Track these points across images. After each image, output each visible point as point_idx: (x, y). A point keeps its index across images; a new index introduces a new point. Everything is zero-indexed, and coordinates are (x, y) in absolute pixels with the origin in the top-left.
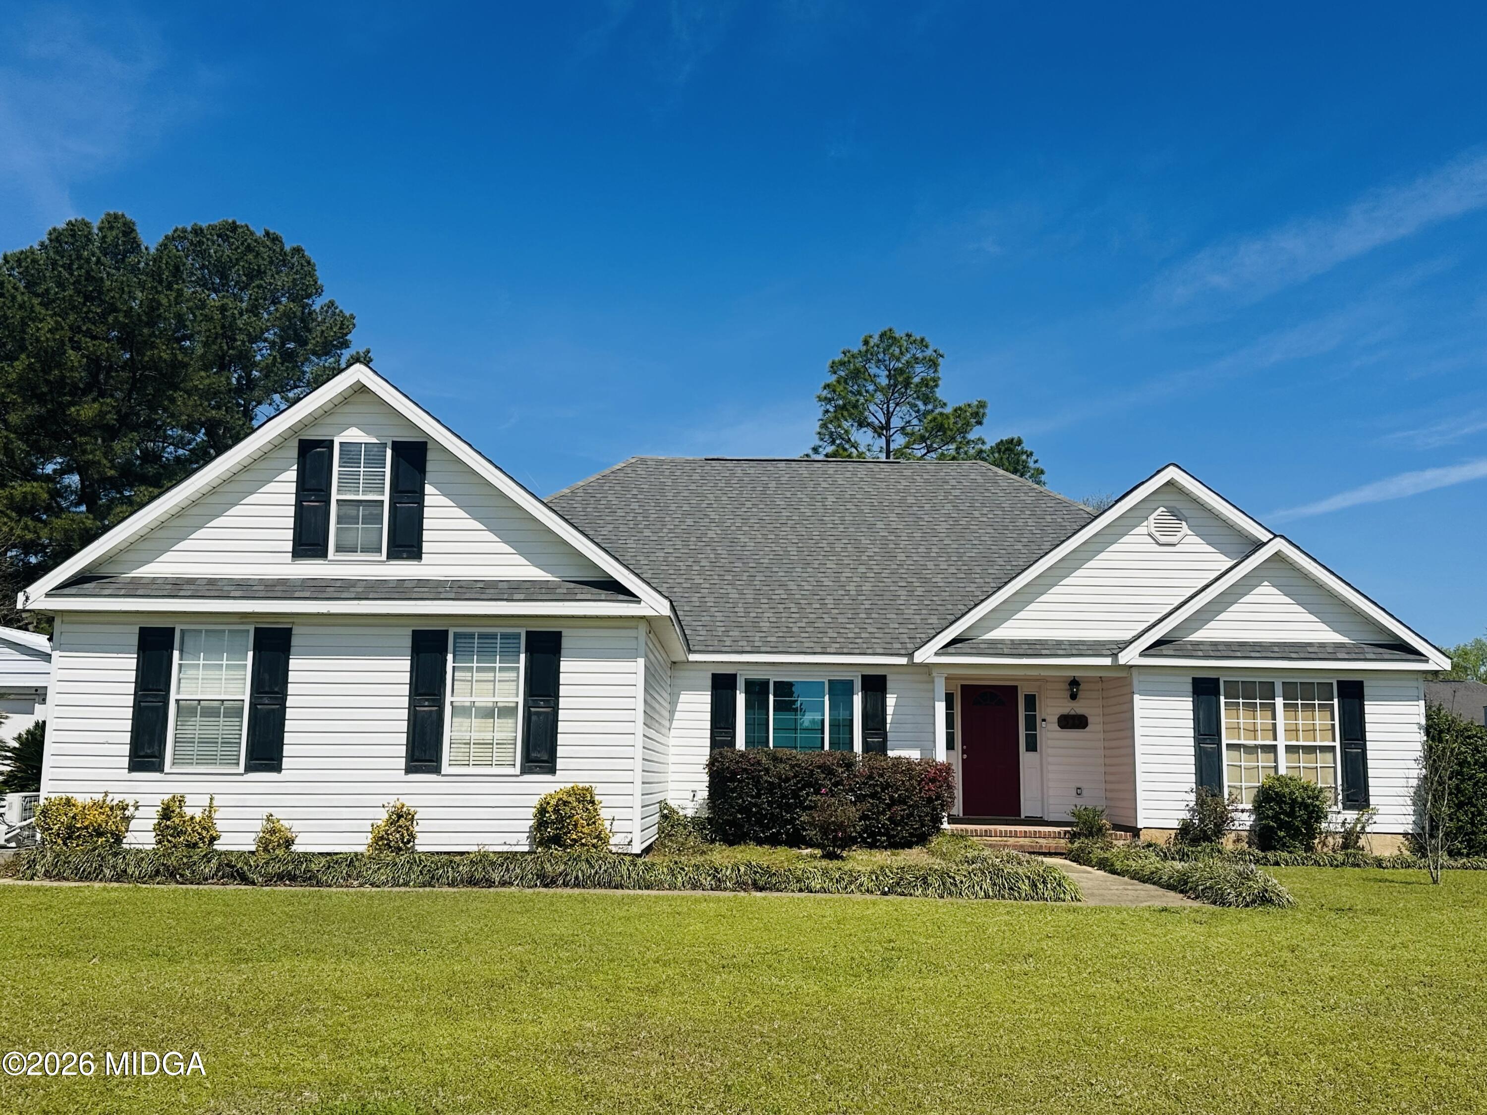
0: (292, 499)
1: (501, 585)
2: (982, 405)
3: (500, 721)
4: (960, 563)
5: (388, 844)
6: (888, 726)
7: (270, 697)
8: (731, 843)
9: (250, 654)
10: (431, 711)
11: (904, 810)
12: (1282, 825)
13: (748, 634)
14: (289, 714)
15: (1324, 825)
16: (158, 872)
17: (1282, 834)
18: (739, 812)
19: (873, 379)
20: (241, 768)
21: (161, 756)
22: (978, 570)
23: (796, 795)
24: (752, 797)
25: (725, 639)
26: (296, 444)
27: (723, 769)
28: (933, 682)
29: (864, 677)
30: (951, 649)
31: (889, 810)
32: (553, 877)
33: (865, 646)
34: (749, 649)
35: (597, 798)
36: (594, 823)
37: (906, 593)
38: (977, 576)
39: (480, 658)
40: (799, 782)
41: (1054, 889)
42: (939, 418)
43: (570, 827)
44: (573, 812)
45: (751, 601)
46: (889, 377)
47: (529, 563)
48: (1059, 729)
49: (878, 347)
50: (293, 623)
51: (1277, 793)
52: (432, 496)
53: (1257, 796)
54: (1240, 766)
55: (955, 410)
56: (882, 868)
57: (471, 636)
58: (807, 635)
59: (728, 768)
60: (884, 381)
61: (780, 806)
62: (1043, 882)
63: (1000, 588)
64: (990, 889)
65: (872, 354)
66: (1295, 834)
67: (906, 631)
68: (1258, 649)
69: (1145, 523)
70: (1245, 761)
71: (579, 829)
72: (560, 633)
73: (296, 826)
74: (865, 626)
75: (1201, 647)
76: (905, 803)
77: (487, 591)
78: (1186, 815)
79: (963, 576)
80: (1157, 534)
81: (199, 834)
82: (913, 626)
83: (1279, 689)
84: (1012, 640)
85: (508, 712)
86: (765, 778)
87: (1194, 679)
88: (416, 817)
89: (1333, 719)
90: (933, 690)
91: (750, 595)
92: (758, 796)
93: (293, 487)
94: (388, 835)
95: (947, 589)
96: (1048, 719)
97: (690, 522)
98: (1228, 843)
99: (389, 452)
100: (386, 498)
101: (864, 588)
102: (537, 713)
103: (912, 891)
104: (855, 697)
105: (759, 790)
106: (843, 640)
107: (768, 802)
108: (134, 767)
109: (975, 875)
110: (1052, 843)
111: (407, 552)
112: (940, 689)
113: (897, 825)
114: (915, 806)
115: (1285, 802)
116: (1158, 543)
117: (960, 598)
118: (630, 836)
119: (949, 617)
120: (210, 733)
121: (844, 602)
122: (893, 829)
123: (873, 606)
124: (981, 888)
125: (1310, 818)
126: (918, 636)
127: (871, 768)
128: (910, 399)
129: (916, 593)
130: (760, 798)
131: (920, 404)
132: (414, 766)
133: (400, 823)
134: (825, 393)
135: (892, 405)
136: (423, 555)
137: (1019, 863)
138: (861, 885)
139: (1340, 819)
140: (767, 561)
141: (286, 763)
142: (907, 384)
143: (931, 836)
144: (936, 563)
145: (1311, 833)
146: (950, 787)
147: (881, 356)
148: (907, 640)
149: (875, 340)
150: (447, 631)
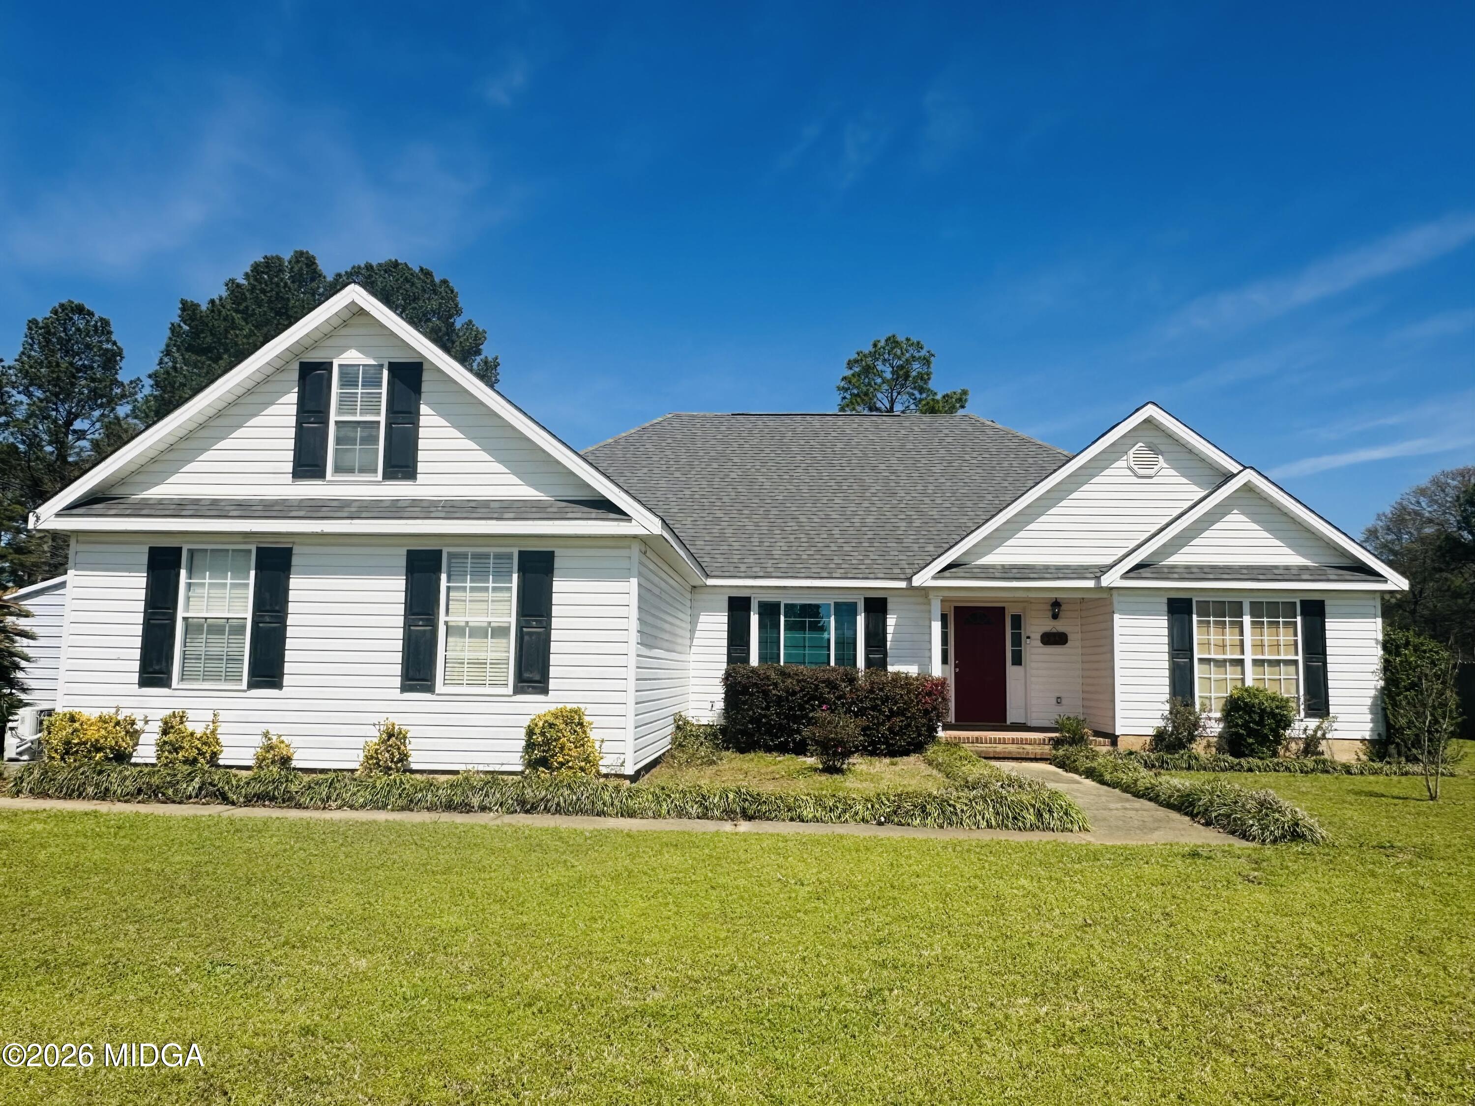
0: (293, 421)
1: (492, 505)
2: (964, 392)
3: (494, 640)
4: (953, 498)
5: (377, 763)
6: (889, 644)
7: (272, 616)
8: (742, 751)
9: (253, 573)
10: (425, 631)
11: (902, 721)
12: (1251, 733)
13: (762, 561)
14: (290, 632)
15: (1288, 732)
16: (140, 791)
17: (1251, 741)
18: (751, 722)
19: (880, 374)
20: (244, 685)
21: (168, 672)
22: (969, 504)
23: (802, 708)
24: (762, 709)
25: (740, 565)
26: (296, 366)
27: (736, 683)
28: (929, 604)
29: (867, 600)
30: (947, 574)
31: (889, 721)
32: (533, 804)
33: (867, 571)
34: (761, 574)
35: (586, 719)
36: (583, 745)
37: (905, 524)
38: (969, 509)
39: (475, 578)
40: (804, 696)
41: (1060, 819)
42: (931, 403)
43: (557, 750)
44: (560, 735)
45: (766, 532)
46: (893, 373)
47: (522, 483)
48: (1041, 645)
49: (884, 348)
50: (294, 543)
51: (1246, 704)
52: (428, 418)
53: (1225, 705)
54: (1210, 679)
55: (944, 397)
56: (879, 795)
57: (465, 556)
58: (814, 562)
59: (740, 682)
60: (888, 375)
61: (787, 717)
62: (1049, 811)
63: (987, 520)
64: (992, 818)
65: (879, 354)
66: (1263, 740)
67: (905, 558)
68: (1228, 571)
69: (1125, 458)
70: (1215, 674)
71: (566, 751)
72: (553, 552)
73: (295, 742)
74: (868, 553)
75: (1176, 570)
76: (904, 715)
77: (479, 510)
78: (1161, 723)
79: (957, 509)
80: (1136, 467)
81: (198, 749)
82: (911, 554)
83: (1246, 608)
84: (1003, 566)
85: (500, 632)
86: (774, 692)
87: (1169, 599)
88: (408, 735)
89: (1296, 635)
90: (930, 612)
91: (764, 526)
92: (767, 708)
93: (293, 410)
94: (377, 754)
95: (942, 521)
96: (1032, 635)
97: (715, 465)
98: (1198, 748)
99: (385, 373)
100: (382, 418)
101: (867, 520)
102: (530, 634)
103: (910, 821)
104: (858, 618)
105: (768, 703)
106: (847, 566)
107: (777, 713)
108: (144, 682)
109: (976, 803)
110: (1038, 750)
111: (402, 472)
112: (936, 609)
113: (896, 734)
114: (913, 717)
115: (1254, 712)
116: (1136, 476)
117: (953, 529)
118: (622, 757)
119: (944, 545)
120: (214, 650)
121: (849, 532)
122: (892, 739)
123: (876, 536)
124: (983, 819)
125: (1278, 726)
126: (916, 562)
127: (872, 683)
128: (908, 389)
129: (914, 525)
130: (769, 710)
131: (916, 393)
132: (410, 685)
133: (390, 742)
134: (842, 384)
135: (895, 394)
136: (418, 476)
137: (1020, 787)
138: (857, 813)
139: (1303, 725)
140: (781, 498)
141: (287, 680)
142: (907, 376)
143: (927, 744)
144: (932, 498)
145: (1278, 740)
146: (945, 699)
147: (886, 356)
148: (907, 566)
149: (882, 343)
150: (441, 551)
